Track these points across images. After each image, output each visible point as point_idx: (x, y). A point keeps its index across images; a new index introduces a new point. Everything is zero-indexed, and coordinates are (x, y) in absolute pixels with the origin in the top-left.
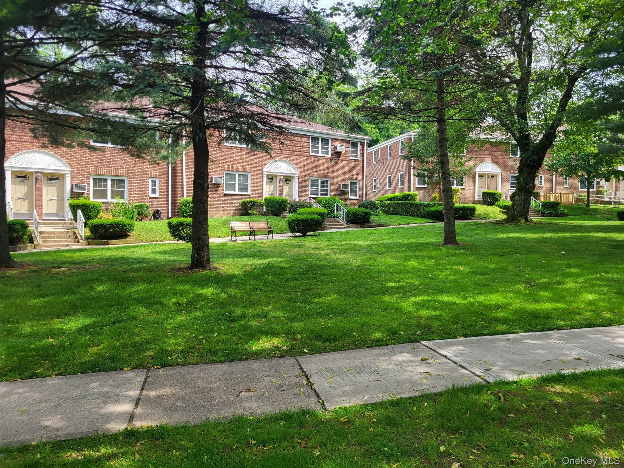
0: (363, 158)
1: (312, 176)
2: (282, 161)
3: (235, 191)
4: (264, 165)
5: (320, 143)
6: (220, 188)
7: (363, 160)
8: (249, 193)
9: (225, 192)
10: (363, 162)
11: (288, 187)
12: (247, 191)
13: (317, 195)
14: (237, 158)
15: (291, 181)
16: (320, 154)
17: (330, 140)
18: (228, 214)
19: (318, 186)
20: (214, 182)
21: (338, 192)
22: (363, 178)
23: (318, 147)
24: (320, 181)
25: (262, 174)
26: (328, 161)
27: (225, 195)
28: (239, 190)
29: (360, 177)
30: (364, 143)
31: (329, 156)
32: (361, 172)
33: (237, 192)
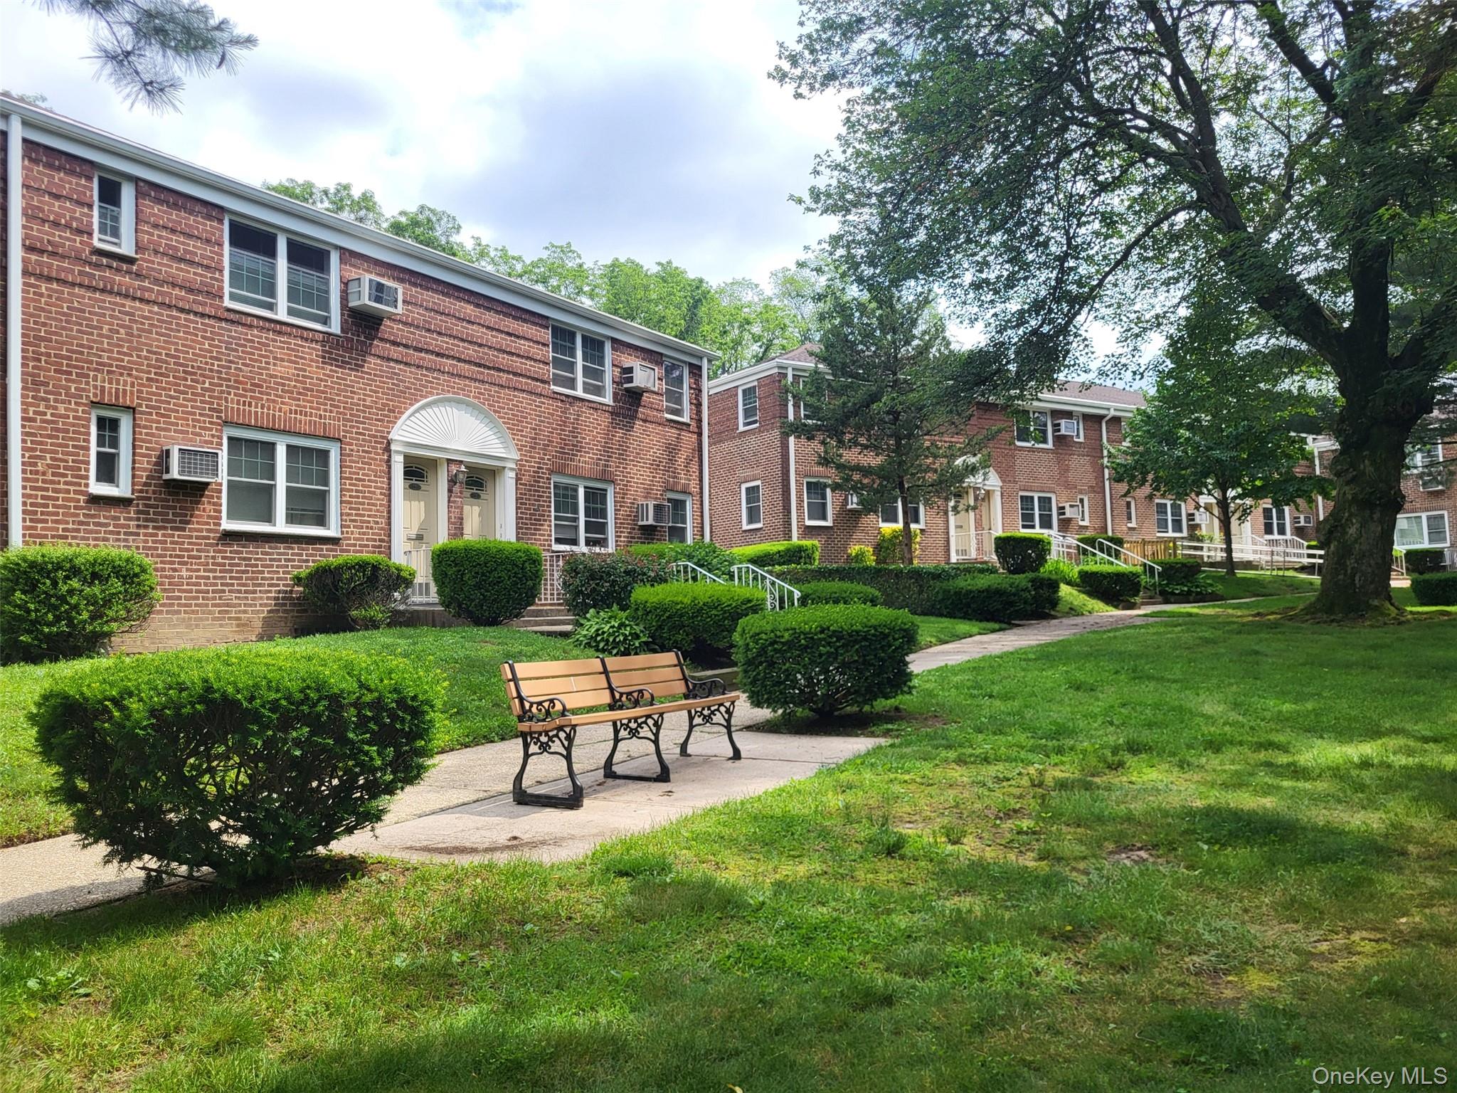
0: (700, 421)
1: (561, 472)
2: (459, 402)
3: (269, 518)
4: (392, 414)
5: (579, 353)
6: (206, 506)
7: (700, 427)
8: (332, 531)
9: (227, 525)
10: (700, 434)
11: (476, 509)
12: (321, 521)
13: (574, 542)
14: (280, 369)
15: (489, 485)
16: (579, 393)
17: (608, 347)
18: (243, 626)
19: (576, 511)
20: (175, 474)
21: (637, 533)
22: (701, 488)
23: (571, 367)
24: (581, 492)
25: (387, 449)
26: (605, 419)
27: (230, 536)
28: (291, 519)
29: (694, 488)
30: (700, 368)
31: (608, 399)
32: (695, 467)
33: (280, 526)
